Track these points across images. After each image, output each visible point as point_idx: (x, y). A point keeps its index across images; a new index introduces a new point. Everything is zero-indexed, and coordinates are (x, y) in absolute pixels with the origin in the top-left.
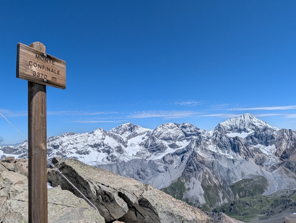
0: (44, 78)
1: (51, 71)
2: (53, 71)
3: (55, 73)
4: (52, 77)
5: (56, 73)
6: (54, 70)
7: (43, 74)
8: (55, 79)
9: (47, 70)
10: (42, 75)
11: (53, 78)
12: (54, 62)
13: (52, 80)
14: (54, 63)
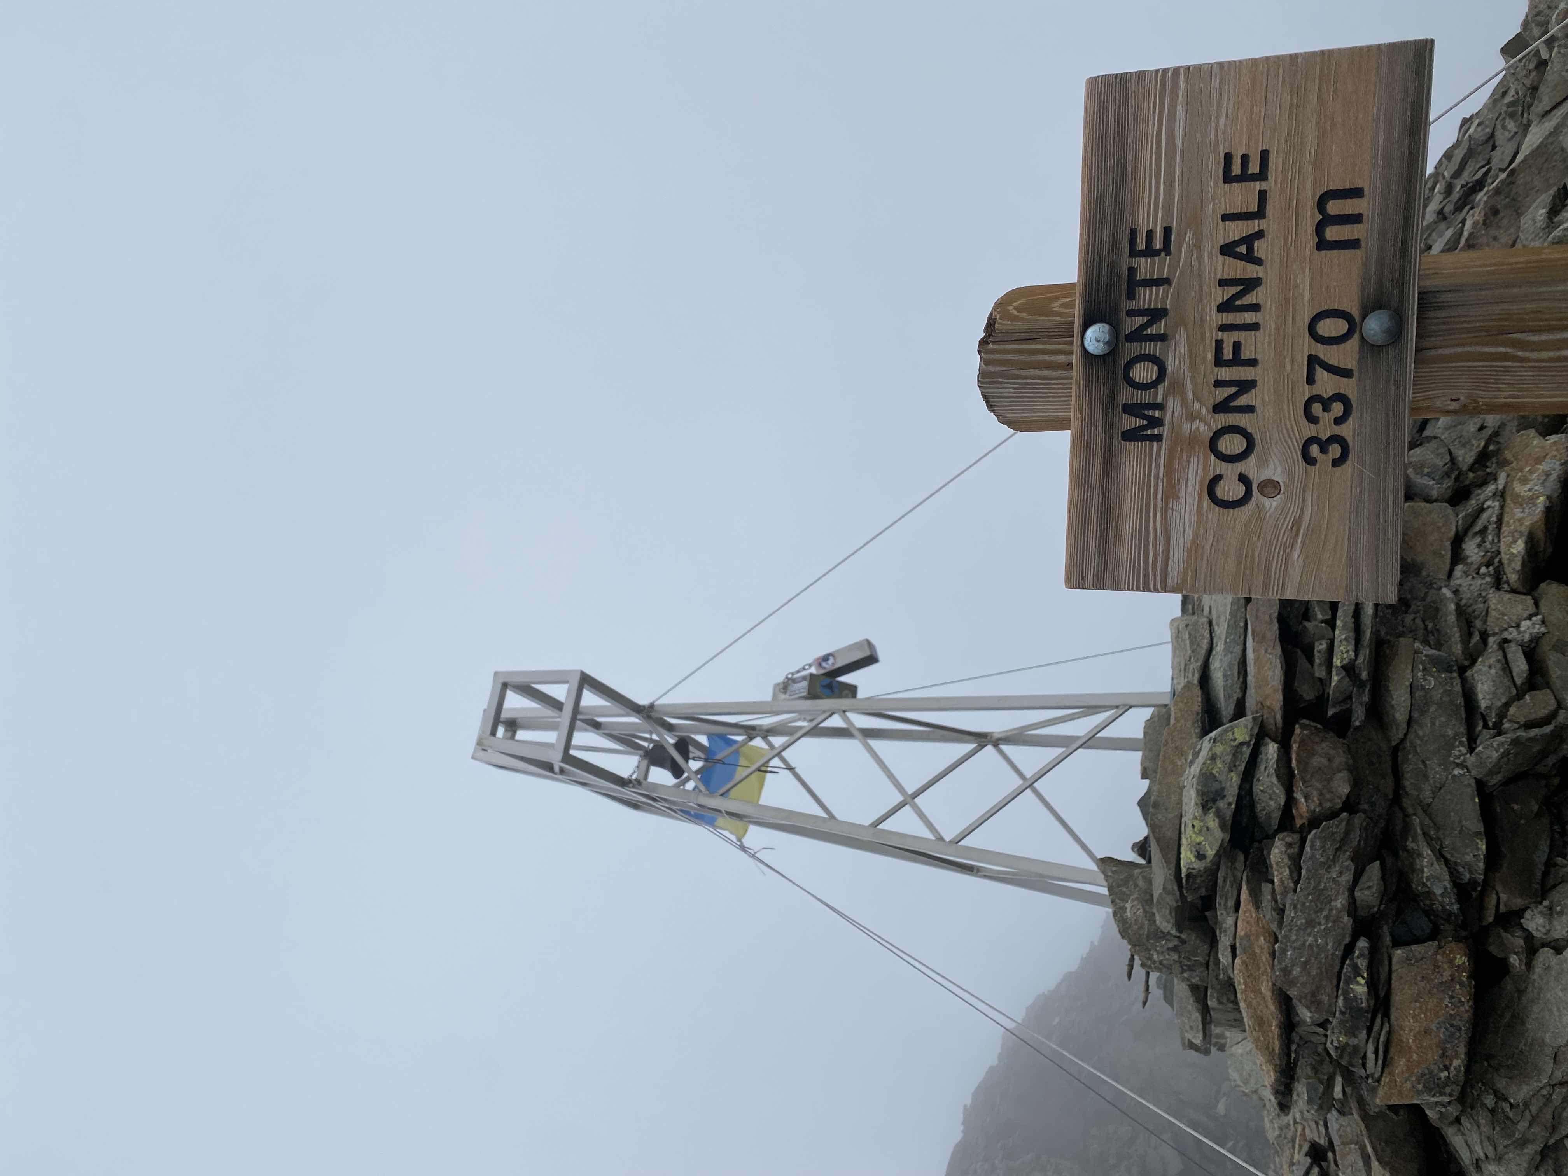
0: (1353, 343)
1: (1252, 271)
2: (1249, 240)
3: (1260, 214)
4: (1322, 245)
5: (1262, 194)
6: (1237, 230)
7: (1313, 361)
8: (1334, 207)
9: (1248, 317)
10: (1321, 374)
11: (1332, 233)
12: (1133, 233)
13: (1353, 244)
14: (1150, 234)
